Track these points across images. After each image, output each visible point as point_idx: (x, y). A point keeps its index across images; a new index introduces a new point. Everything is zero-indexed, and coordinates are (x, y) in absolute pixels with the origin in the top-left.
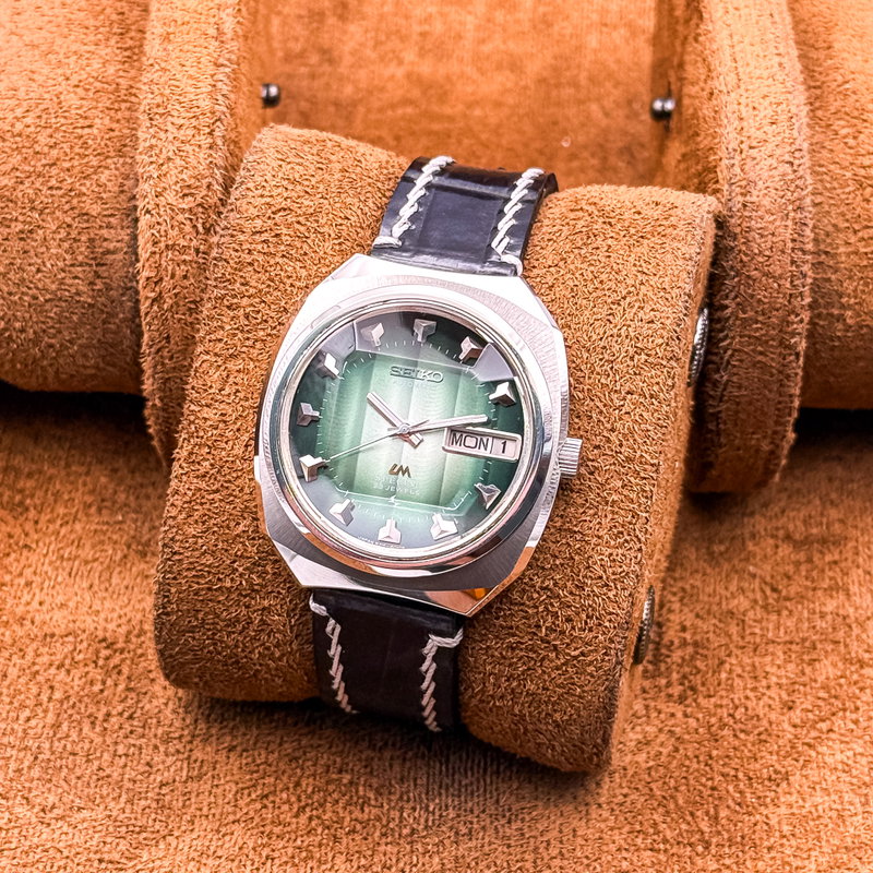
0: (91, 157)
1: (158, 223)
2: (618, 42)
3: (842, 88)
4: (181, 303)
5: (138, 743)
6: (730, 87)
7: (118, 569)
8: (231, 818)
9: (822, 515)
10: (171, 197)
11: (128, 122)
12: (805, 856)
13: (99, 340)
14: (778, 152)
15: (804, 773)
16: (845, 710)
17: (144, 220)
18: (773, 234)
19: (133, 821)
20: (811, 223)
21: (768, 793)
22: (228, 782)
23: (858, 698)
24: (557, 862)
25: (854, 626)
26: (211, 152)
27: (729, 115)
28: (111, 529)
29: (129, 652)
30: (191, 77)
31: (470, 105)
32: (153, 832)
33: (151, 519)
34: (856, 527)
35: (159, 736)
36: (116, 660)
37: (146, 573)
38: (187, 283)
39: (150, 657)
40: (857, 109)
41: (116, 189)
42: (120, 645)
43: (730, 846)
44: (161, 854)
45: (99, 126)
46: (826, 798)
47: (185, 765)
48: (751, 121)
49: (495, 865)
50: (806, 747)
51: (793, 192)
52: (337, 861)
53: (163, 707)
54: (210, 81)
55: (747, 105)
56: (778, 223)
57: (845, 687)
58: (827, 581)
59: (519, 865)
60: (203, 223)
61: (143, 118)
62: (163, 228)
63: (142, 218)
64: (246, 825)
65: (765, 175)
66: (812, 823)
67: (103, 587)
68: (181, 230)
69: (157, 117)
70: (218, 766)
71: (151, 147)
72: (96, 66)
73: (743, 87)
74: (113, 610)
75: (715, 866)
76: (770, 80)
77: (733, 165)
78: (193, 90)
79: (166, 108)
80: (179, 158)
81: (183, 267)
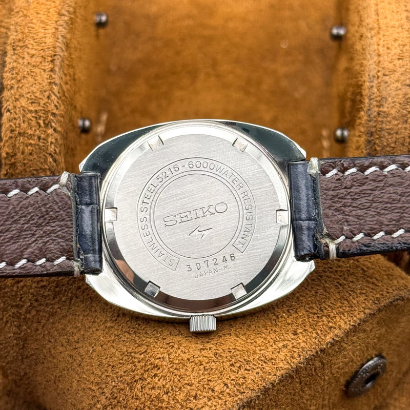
1: (15, 119)
4: (28, 170)
10: (23, 102)
17: (6, 117)
18: (397, 133)
26: (52, 74)
27: (371, 52)
30: (42, 22)
38: (31, 157)
48: (386, 57)
54: (54, 25)
55: (384, 46)
56: (400, 126)
60: (44, 121)
61: (9, 48)
62: (18, 122)
63: (5, 114)
65: (393, 94)
68: (29, 124)
69: (18, 48)
71: (13, 68)
73: (382, 33)
76: (400, 28)
77: (372, 87)
78: (43, 31)
79: (24, 42)
80: (30, 77)
81: (29, 148)
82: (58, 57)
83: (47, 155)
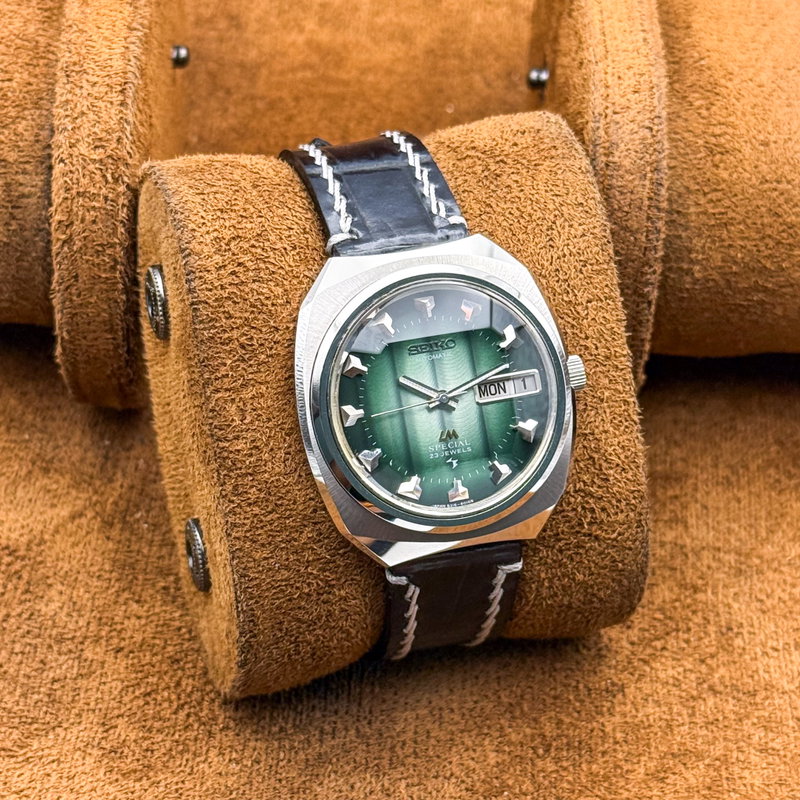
0: (10, 108)
1: (71, 172)
2: (500, 19)
3: (697, 64)
4: (90, 246)
5: (34, 642)
6: (598, 58)
7: (23, 484)
8: (116, 712)
9: (666, 453)
10: (83, 148)
11: (45, 77)
12: (635, 761)
13: (13, 276)
14: (639, 118)
15: (638, 685)
16: (678, 630)
17: (58, 169)
19: (26, 713)
20: (666, 184)
21: (604, 703)
22: (114, 680)
23: (690, 620)
24: (411, 760)
25: (690, 555)
26: (122, 108)
27: (596, 83)
28: (18, 447)
29: (29, 559)
30: (105, 38)
31: (364, 72)
32: (44, 724)
33: (56, 439)
34: (696, 466)
35: (54, 636)
36: (17, 566)
37: (48, 488)
38: (95, 227)
39: (48, 565)
40: (711, 83)
41: (32, 138)
42: (22, 553)
43: (568, 750)
44: (50, 744)
45: (18, 80)
46: (657, 709)
47: (76, 663)
48: (616, 89)
49: (355, 761)
50: (641, 663)
51: (651, 155)
52: (211, 754)
53: (58, 610)
54: (123, 43)
55: (613, 75)
56: (636, 182)
57: (679, 610)
58: (668, 513)
59: (376, 762)
60: (112, 174)
61: (60, 74)
62: (75, 176)
63: (57, 166)
64: (129, 720)
65: (627, 138)
66: (643, 731)
67: (8, 499)
68: (91, 179)
70: (106, 666)
71: (67, 101)
72: (18, 25)
73: (610, 58)
74: (17, 521)
75: (554, 768)
76: (635, 53)
77: (598, 128)
78: (108, 51)
79: (82, 66)
80: (92, 113)
81: (92, 213)
82: (131, 85)
83: (117, 224)
